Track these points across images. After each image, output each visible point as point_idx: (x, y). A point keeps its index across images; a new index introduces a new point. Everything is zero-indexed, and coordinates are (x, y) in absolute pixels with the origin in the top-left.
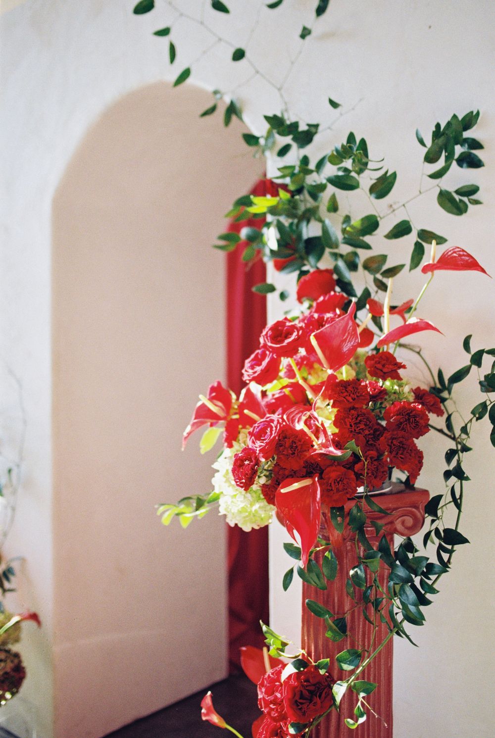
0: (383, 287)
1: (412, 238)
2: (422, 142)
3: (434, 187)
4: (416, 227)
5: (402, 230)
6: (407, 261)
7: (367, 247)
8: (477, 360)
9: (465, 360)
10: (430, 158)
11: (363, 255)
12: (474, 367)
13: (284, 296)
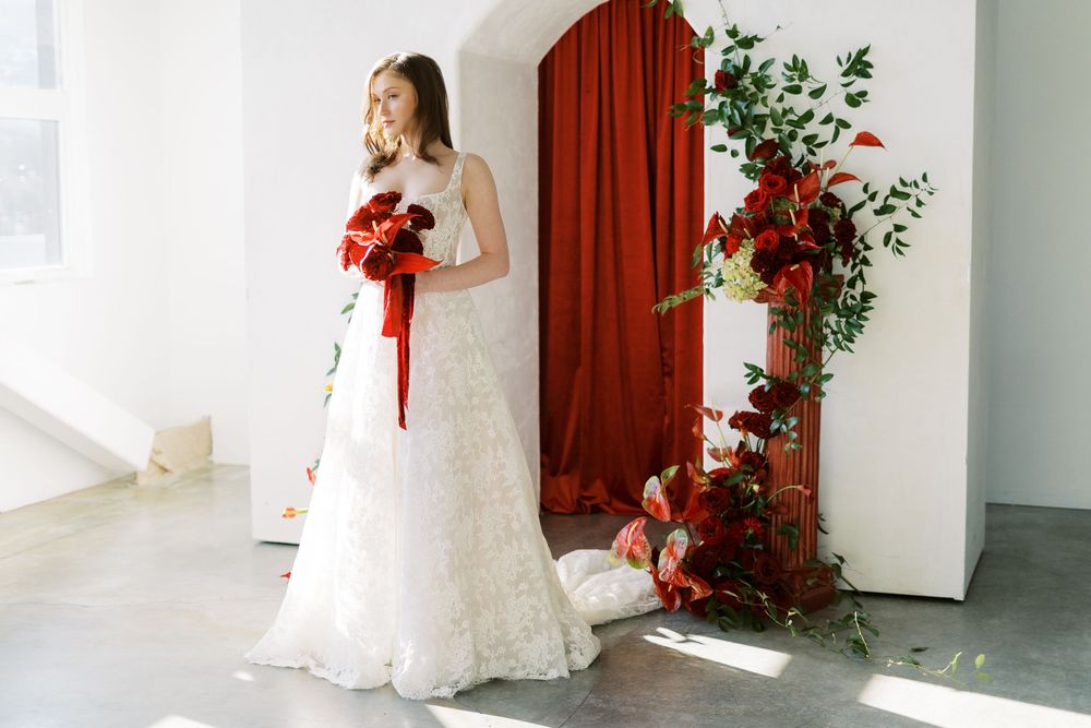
0: (812, 153)
1: (833, 125)
2: (840, 64)
3: (843, 93)
4: (836, 116)
5: (828, 120)
6: (830, 138)
7: (803, 128)
8: (872, 197)
9: (866, 196)
10: (845, 74)
11: (802, 134)
12: (868, 202)
13: (734, 154)
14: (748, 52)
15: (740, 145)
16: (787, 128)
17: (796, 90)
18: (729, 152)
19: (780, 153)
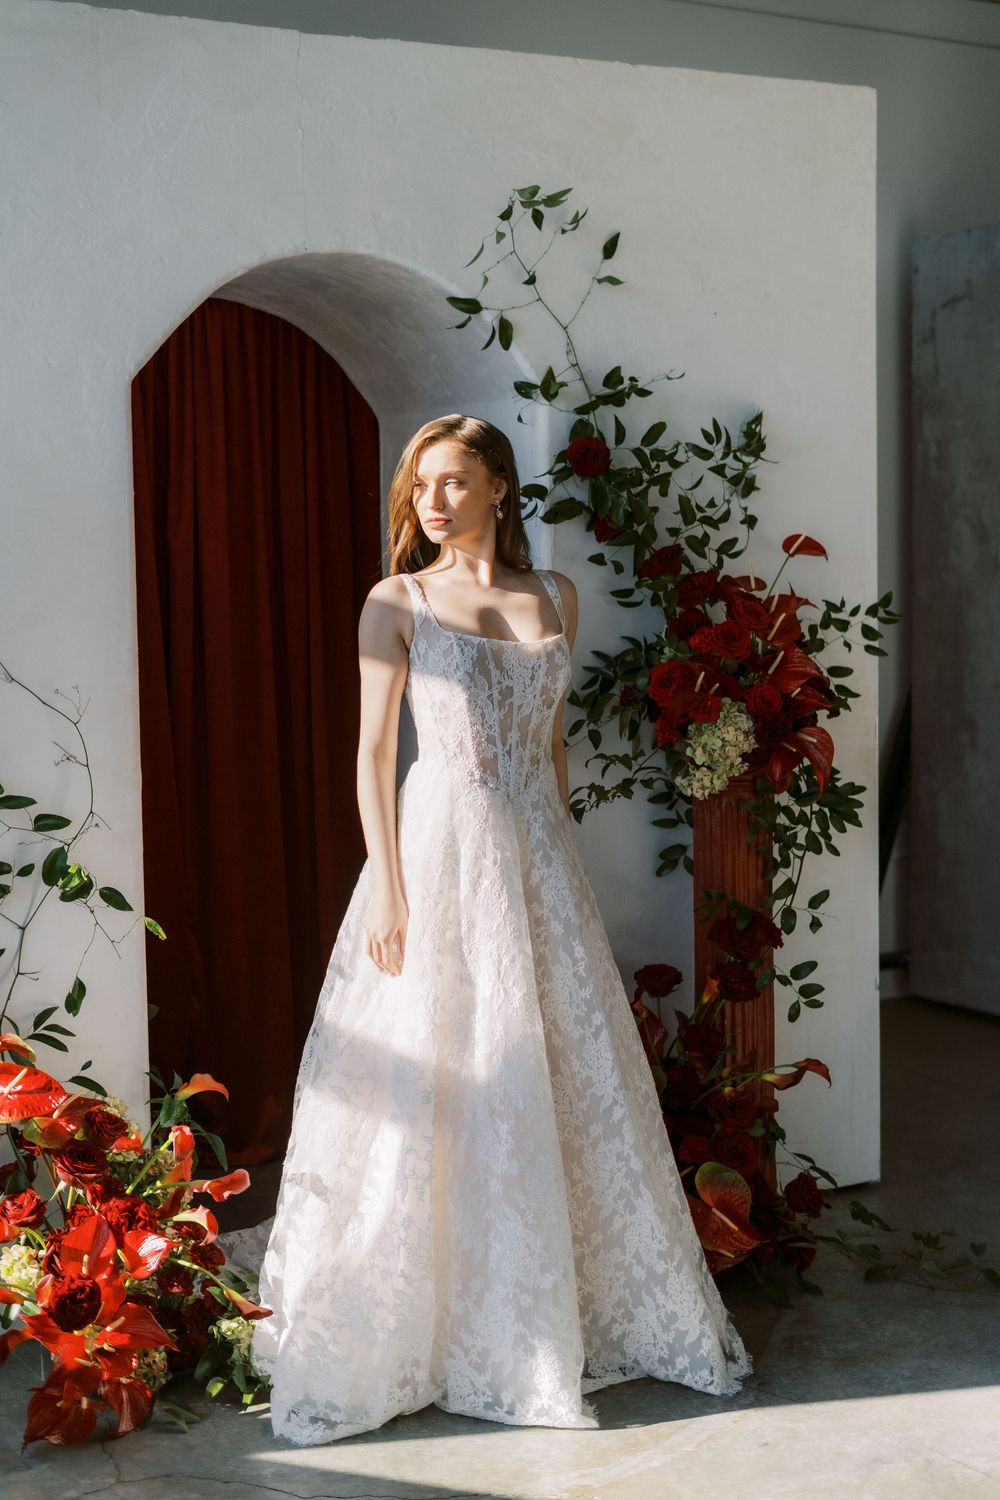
0: (720, 566)
6: (746, 545)
13: (619, 568)
14: (620, 412)
15: (626, 555)
16: (698, 530)
17: (719, 470)
18: (610, 566)
19: (685, 570)
